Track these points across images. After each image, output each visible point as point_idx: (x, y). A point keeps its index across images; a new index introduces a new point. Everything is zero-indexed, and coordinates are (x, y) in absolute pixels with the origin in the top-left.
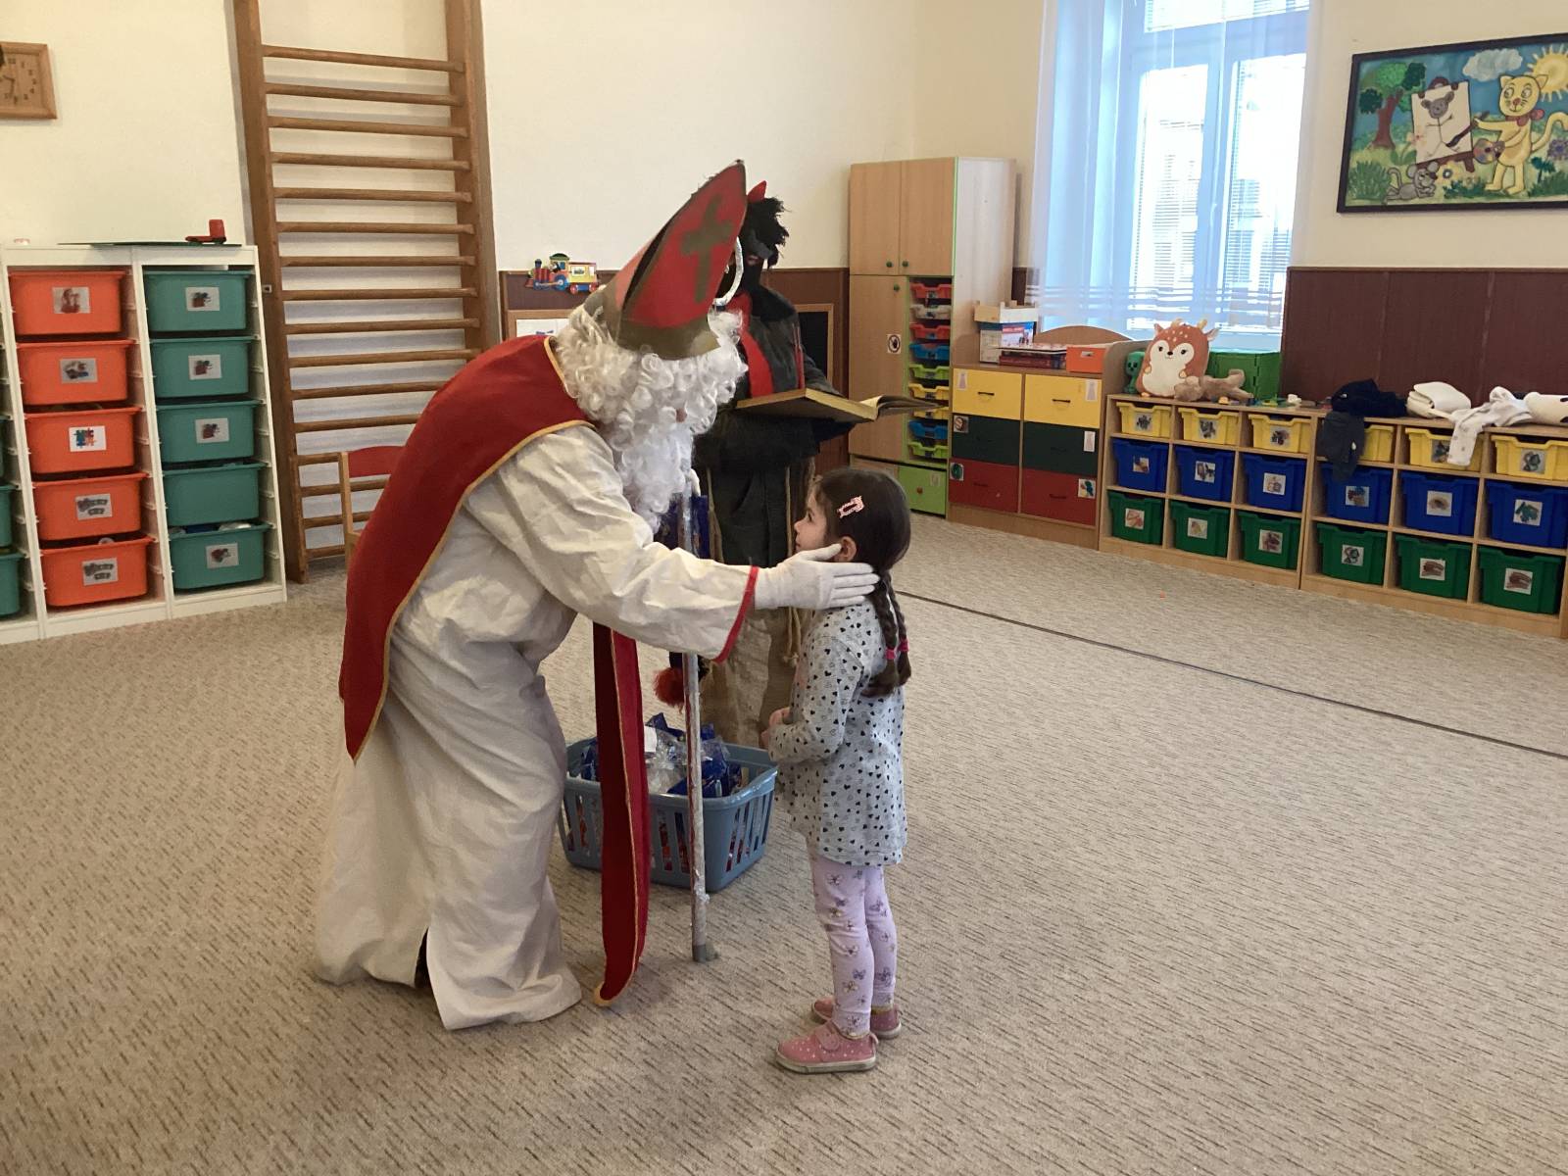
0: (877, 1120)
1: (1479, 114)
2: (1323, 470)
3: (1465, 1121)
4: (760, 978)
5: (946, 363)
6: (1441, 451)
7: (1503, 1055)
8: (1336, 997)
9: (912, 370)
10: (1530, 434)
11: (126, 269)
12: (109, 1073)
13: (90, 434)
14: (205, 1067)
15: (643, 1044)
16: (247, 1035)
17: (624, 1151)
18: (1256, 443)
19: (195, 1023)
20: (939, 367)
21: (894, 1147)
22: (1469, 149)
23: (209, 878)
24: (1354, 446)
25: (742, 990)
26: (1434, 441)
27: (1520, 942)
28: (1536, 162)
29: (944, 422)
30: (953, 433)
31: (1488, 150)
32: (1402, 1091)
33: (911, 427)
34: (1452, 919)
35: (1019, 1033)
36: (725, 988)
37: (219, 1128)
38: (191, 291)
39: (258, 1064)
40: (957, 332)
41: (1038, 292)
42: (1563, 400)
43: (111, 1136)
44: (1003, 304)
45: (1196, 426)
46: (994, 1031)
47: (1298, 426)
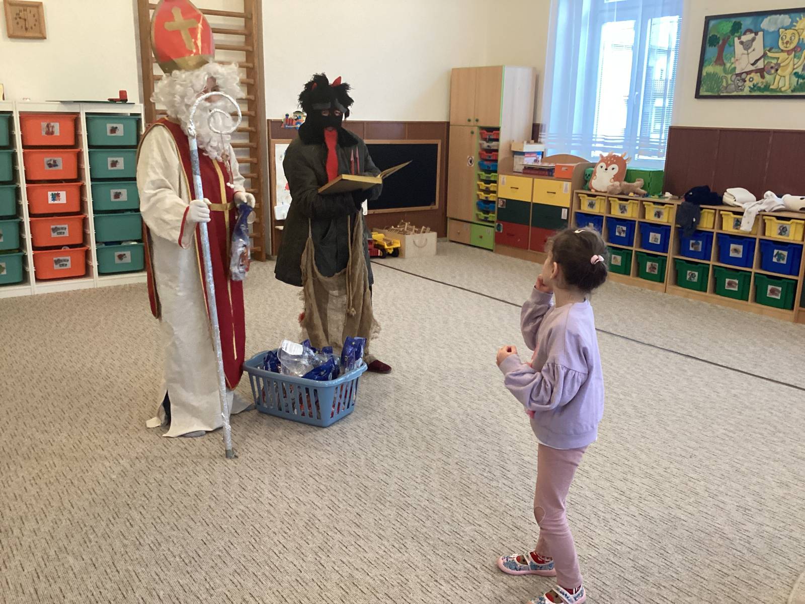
0: (373, 535)
1: (768, 49)
2: (679, 231)
3: (662, 552)
4: (335, 468)
5: (496, 172)
6: (738, 223)
7: (692, 522)
8: (617, 491)
9: (479, 175)
10: (782, 216)
11: (78, 114)
12: (17, 496)
13: (58, 195)
14: (62, 495)
15: (270, 496)
16: (85, 483)
17: (248, 543)
18: (647, 217)
19: (62, 475)
20: (493, 174)
21: (377, 548)
22: (762, 67)
23: (86, 410)
24: (694, 220)
25: (325, 473)
26: (735, 218)
27: (719, 469)
28: (796, 74)
29: (493, 202)
30: (498, 208)
31: (772, 68)
32: (635, 537)
33: (478, 204)
34: (688, 456)
35: (454, 499)
36: (317, 471)
37: (62, 523)
38: (109, 126)
39: (86, 495)
40: (501, 156)
41: (544, 136)
42: (802, 199)
43: (12, 524)
44: (525, 142)
45: (617, 207)
46: (442, 498)
47: (668, 209)
